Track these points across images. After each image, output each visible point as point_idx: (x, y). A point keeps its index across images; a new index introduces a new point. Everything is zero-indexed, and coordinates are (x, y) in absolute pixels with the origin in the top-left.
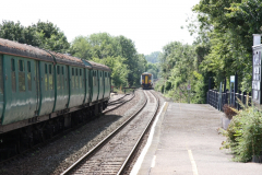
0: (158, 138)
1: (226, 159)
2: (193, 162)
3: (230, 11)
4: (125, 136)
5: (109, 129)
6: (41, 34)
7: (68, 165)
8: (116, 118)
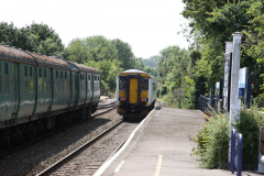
0: (135, 143)
1: (193, 165)
2: (159, 168)
3: (211, 16)
4: (109, 140)
5: (94, 132)
6: (37, 37)
7: (44, 168)
8: (104, 121)
